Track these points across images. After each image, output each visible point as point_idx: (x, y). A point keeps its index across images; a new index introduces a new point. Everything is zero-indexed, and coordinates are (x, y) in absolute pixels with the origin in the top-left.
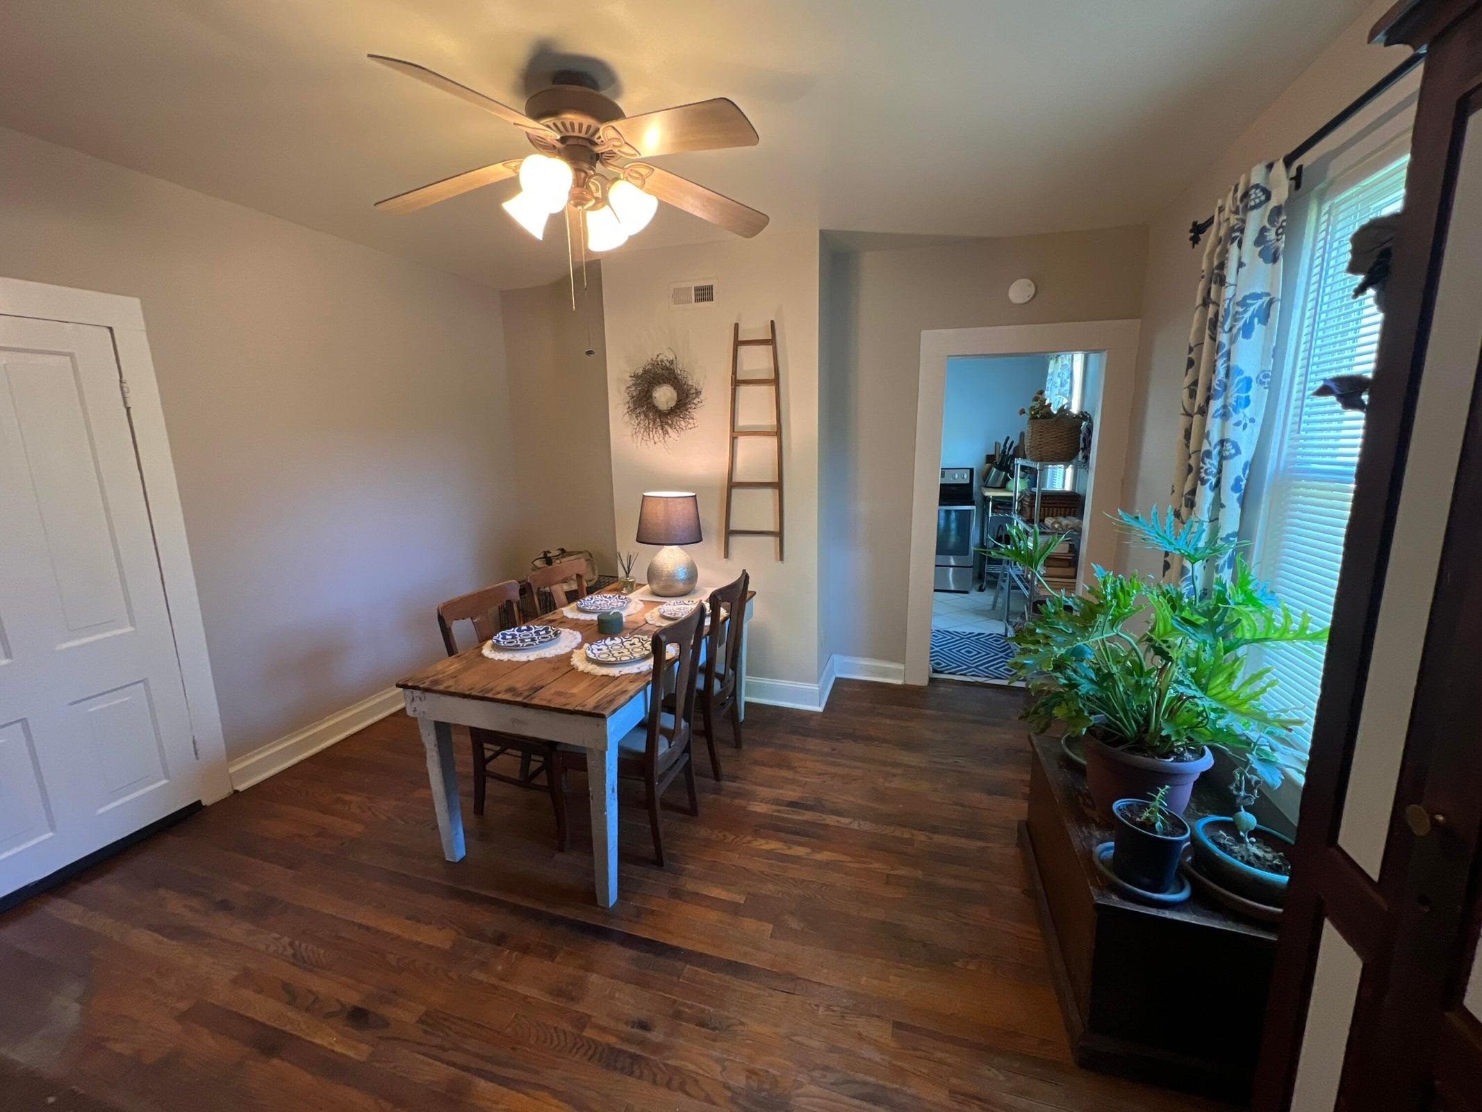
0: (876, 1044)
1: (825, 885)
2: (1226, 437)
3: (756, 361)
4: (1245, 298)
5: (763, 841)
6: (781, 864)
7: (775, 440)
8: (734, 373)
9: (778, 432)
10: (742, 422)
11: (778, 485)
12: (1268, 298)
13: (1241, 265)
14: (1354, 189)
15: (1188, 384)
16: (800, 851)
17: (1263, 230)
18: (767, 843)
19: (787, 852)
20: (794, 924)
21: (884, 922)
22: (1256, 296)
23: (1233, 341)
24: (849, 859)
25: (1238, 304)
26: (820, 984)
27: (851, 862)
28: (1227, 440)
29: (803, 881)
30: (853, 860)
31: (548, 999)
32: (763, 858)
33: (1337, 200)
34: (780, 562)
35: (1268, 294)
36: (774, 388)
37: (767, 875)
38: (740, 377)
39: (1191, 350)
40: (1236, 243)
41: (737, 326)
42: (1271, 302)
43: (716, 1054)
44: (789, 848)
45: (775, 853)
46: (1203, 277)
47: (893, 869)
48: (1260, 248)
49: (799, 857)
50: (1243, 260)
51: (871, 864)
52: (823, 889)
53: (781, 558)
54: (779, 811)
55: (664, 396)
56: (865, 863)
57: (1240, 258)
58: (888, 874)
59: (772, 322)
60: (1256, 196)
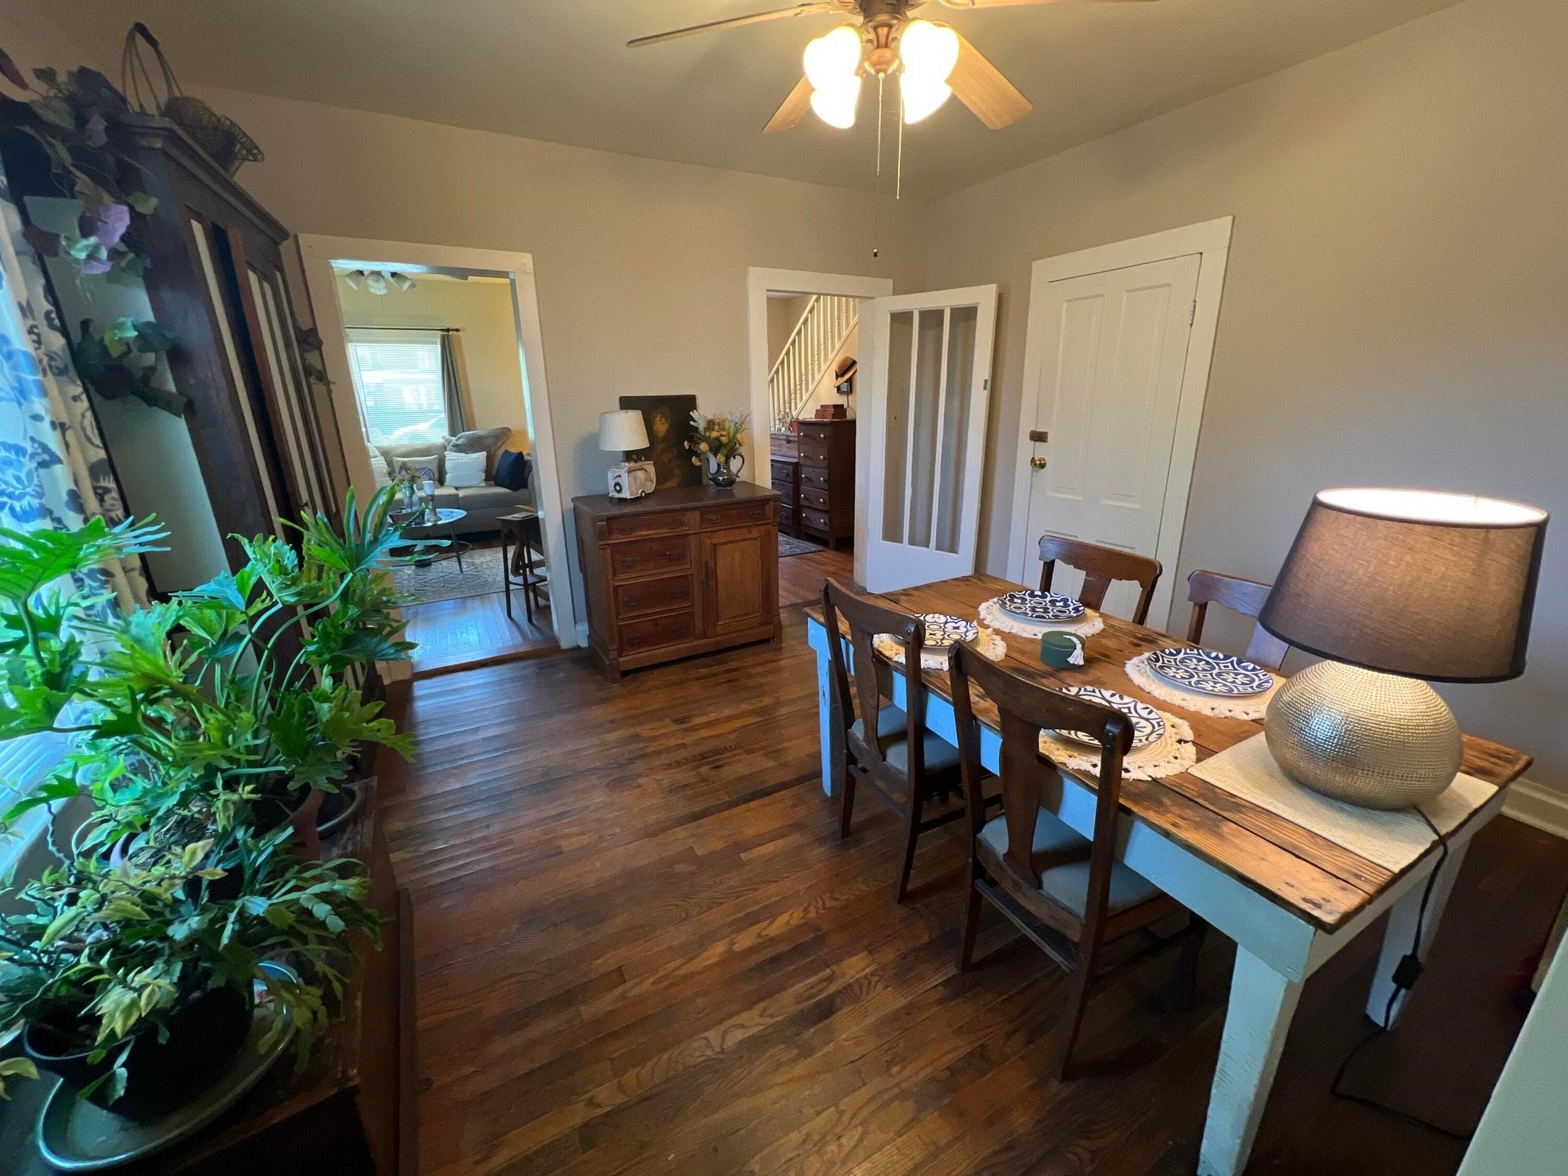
0: (569, 836)
1: (684, 920)
5: (794, 922)
6: (748, 911)
16: (745, 940)
18: (788, 923)
19: (756, 929)
20: (681, 868)
21: (603, 920)
24: (682, 971)
26: (630, 843)
27: (679, 967)
29: (710, 908)
30: (676, 973)
31: (780, 746)
32: (771, 904)
37: (750, 890)
43: (665, 782)
44: (759, 935)
45: (767, 918)
47: (623, 996)
49: (739, 930)
51: (653, 983)
52: (683, 915)
54: (830, 980)
56: (661, 977)
58: (625, 982)
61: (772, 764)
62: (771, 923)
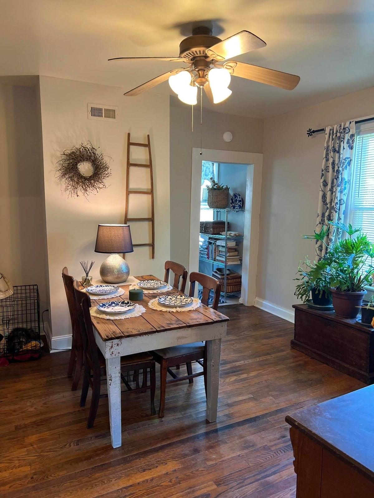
2: (341, 198)
3: (139, 154)
4: (346, 158)
7: (150, 196)
8: (128, 159)
9: (151, 192)
10: (132, 186)
11: (151, 220)
12: (350, 159)
13: (344, 148)
14: (369, 135)
15: (322, 181)
16: (244, 376)
17: (348, 140)
18: (230, 379)
22: (348, 158)
23: (343, 170)
25: (344, 159)
28: (342, 199)
31: (246, 451)
33: (364, 136)
34: (152, 259)
35: (350, 158)
36: (149, 169)
38: (131, 162)
39: (323, 171)
40: (343, 142)
41: (129, 135)
42: (351, 160)
44: (240, 377)
46: (325, 149)
48: (348, 145)
49: (247, 378)
50: (345, 147)
53: (153, 257)
55: (85, 168)
57: (344, 147)
59: (148, 136)
60: (347, 130)
61: (248, 438)
62: (236, 379)
